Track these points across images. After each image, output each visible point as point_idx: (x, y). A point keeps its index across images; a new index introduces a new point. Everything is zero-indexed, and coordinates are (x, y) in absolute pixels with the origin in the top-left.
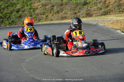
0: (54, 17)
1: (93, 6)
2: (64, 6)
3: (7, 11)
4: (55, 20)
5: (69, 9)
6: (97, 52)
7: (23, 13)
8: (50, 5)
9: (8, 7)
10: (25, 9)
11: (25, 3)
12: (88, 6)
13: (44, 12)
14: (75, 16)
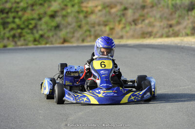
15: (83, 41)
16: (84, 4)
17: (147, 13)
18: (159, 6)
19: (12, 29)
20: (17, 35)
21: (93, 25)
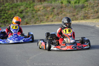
0: (55, 19)
1: (90, 10)
2: (64, 8)
3: (12, 12)
4: (55, 21)
5: (68, 11)
6: (83, 47)
7: (26, 14)
8: (51, 8)
9: (12, 8)
10: (28, 11)
11: (28, 5)
12: (85, 9)
13: (46, 14)
14: (73, 18)
15: (35, 23)
16: (35, 7)
17: (63, 10)
18: (69, 7)
19: (3, 19)
20: (6, 21)
21: (40, 16)
